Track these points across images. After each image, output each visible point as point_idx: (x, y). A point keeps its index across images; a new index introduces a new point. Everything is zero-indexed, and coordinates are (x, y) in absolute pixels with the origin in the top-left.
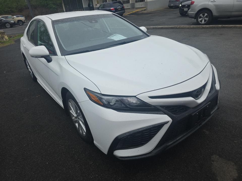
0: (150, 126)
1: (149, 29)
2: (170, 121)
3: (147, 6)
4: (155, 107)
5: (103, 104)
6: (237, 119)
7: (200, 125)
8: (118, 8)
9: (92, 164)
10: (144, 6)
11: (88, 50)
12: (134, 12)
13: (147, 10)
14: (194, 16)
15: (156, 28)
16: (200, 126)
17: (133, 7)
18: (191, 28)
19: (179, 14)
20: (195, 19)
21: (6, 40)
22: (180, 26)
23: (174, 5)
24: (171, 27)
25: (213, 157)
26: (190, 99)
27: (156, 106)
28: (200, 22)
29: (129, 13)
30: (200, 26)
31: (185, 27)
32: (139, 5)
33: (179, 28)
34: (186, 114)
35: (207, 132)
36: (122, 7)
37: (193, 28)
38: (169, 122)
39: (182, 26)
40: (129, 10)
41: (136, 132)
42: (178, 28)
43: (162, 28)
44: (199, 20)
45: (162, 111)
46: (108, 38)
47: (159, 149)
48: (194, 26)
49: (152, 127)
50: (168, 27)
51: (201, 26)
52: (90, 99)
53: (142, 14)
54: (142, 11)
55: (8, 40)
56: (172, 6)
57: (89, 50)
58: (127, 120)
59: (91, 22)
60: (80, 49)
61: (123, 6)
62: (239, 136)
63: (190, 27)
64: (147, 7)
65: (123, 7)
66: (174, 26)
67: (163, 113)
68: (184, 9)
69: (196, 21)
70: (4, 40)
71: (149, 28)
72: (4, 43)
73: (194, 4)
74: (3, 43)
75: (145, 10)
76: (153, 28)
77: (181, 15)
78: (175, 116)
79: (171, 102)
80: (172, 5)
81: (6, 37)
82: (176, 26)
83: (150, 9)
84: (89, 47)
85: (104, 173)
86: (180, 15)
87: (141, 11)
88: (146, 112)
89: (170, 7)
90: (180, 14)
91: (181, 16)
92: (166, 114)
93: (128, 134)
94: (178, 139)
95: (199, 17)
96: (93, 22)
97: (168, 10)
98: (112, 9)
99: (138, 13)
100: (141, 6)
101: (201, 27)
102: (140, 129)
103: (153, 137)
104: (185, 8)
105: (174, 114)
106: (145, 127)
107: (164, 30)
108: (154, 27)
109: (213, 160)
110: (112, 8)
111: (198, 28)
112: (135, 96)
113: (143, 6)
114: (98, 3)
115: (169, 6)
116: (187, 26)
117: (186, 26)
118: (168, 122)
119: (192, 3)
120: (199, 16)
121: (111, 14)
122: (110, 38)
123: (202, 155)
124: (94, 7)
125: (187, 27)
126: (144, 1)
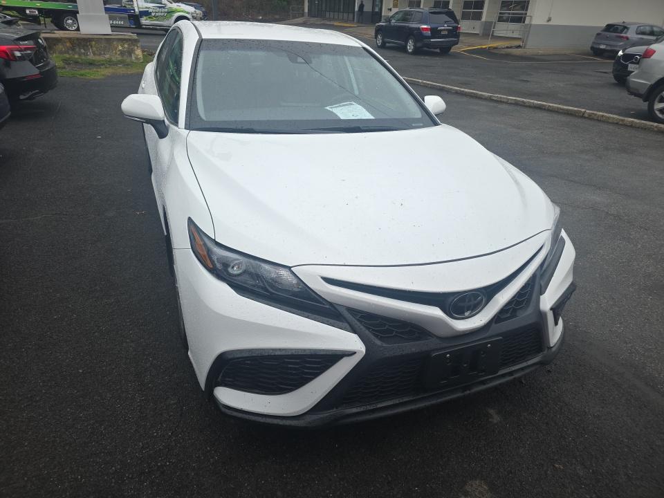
0: (305, 350)
1: (504, 102)
2: (362, 352)
3: (528, 36)
4: (334, 307)
5: (211, 267)
6: (601, 409)
7: (464, 389)
8: (441, 30)
9: (174, 404)
10: (520, 37)
11: (252, 129)
12: (484, 47)
13: (524, 48)
14: (643, 91)
15: (523, 105)
16: (465, 393)
17: (487, 32)
18: (625, 126)
19: (612, 76)
20: (645, 101)
21: (137, 58)
22: (595, 112)
23: (609, 48)
24: (567, 110)
25: (472, 485)
26: (435, 312)
27: (336, 306)
28: (657, 113)
29: (469, 46)
30: (652, 123)
31: (609, 118)
32: (505, 29)
33: (590, 118)
34: (411, 347)
35: (496, 419)
36: (453, 27)
37: (632, 126)
38: (355, 353)
39: (598, 113)
40: (471, 40)
41: (267, 354)
42: (585, 118)
43: (540, 108)
44: (655, 108)
45: (348, 323)
46: (327, 108)
47: (322, 416)
48: (636, 120)
49: (308, 353)
50: (558, 108)
51: (656, 124)
52: (192, 248)
53: (507, 56)
54: (511, 47)
55: (141, 61)
56: (601, 49)
57: (256, 127)
58: (252, 320)
59: (294, 60)
60: (236, 121)
61: (457, 25)
62: (578, 454)
63: (623, 120)
64: (527, 39)
65: (457, 28)
66: (576, 109)
67: (348, 326)
68: (630, 65)
69: (646, 108)
70: (134, 58)
71: (505, 100)
72: (129, 67)
73: (654, 57)
74: (128, 65)
75: (519, 47)
76: (516, 104)
77: (616, 82)
78: (378, 342)
79: (377, 306)
80: (602, 47)
81: (139, 52)
82: (583, 110)
83: (534, 46)
84: (259, 122)
85: (188, 433)
86: (614, 81)
87: (507, 47)
88: (307, 314)
89: (597, 52)
90: (616, 77)
91: (614, 84)
92: (355, 332)
93: (247, 355)
94: (380, 405)
95: (657, 99)
96: (300, 60)
97: (587, 59)
98: (423, 28)
99: (495, 51)
100: (510, 35)
101: (656, 129)
102: (280, 350)
103: (311, 379)
104: (631, 63)
105: (381, 339)
106: (291, 350)
107: (545, 114)
108: (519, 101)
109: (468, 491)
110: (425, 26)
111: (645, 129)
112: (289, 268)
113: (516, 35)
114: (395, 6)
115: (592, 48)
116: (615, 116)
117: (612, 116)
118: (352, 353)
119: (648, 54)
120: (658, 97)
121: (358, 48)
122: (331, 110)
123: (447, 471)
124: (383, 14)
125: (614, 118)
126: (524, 22)
